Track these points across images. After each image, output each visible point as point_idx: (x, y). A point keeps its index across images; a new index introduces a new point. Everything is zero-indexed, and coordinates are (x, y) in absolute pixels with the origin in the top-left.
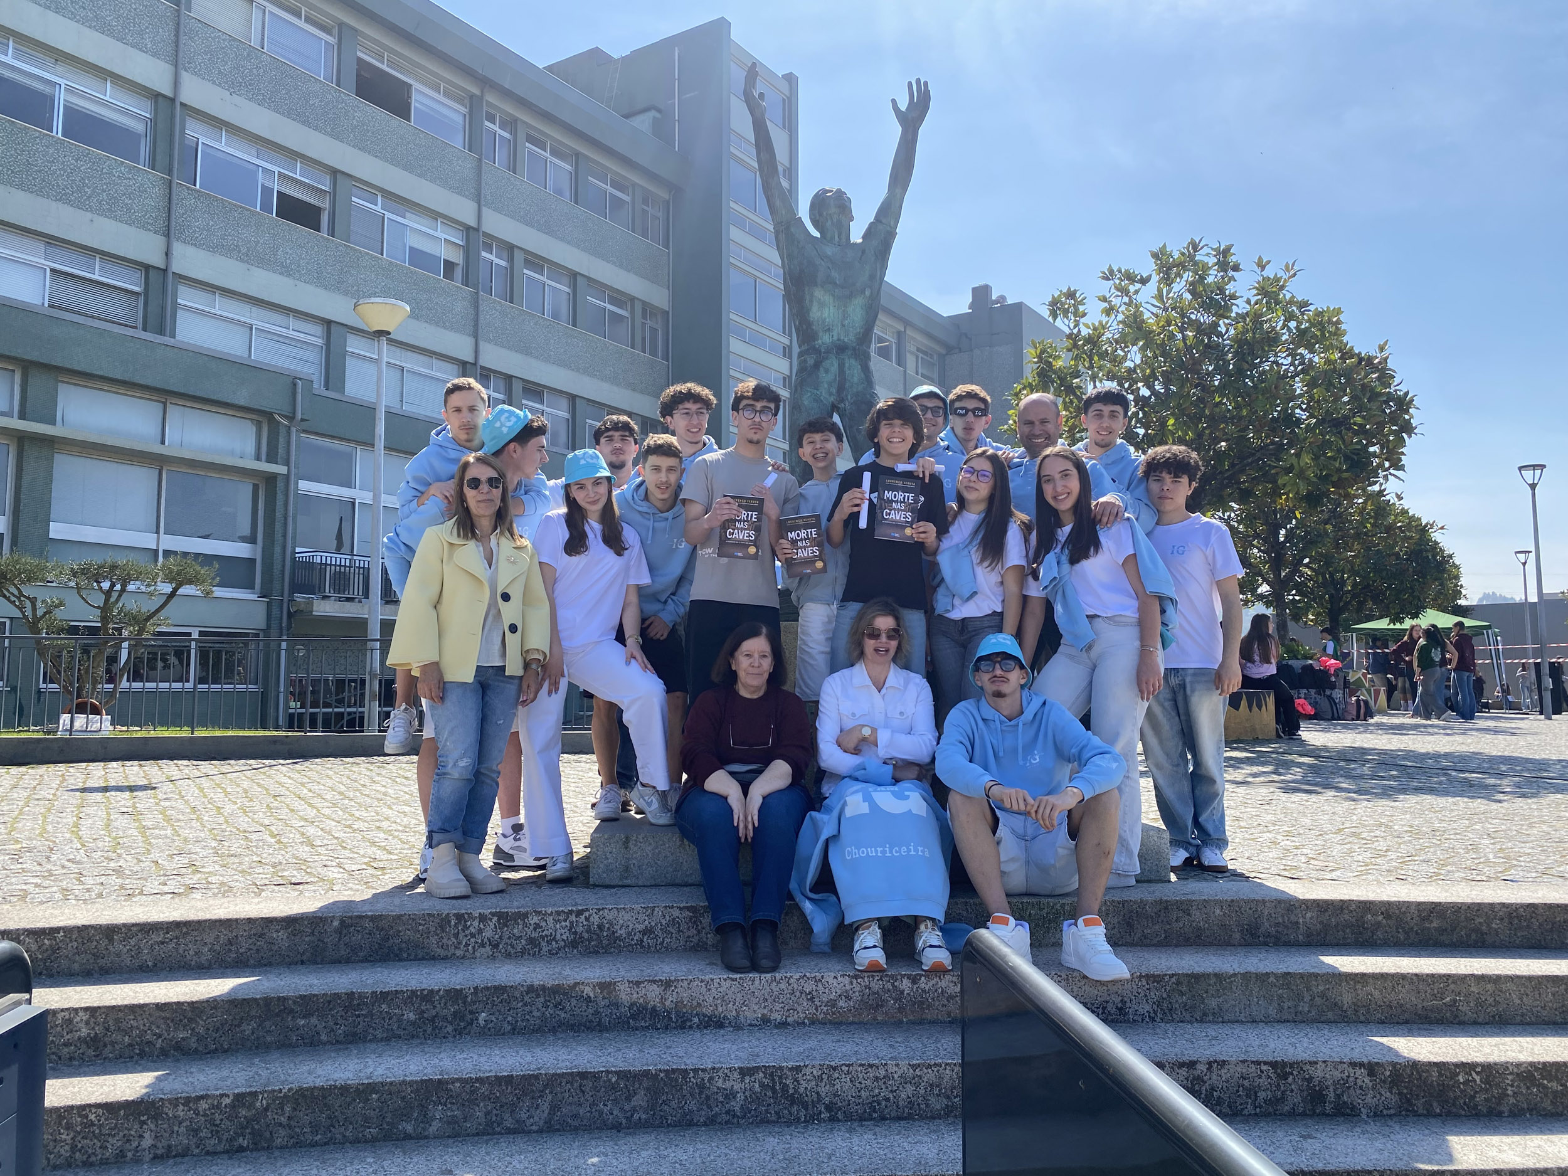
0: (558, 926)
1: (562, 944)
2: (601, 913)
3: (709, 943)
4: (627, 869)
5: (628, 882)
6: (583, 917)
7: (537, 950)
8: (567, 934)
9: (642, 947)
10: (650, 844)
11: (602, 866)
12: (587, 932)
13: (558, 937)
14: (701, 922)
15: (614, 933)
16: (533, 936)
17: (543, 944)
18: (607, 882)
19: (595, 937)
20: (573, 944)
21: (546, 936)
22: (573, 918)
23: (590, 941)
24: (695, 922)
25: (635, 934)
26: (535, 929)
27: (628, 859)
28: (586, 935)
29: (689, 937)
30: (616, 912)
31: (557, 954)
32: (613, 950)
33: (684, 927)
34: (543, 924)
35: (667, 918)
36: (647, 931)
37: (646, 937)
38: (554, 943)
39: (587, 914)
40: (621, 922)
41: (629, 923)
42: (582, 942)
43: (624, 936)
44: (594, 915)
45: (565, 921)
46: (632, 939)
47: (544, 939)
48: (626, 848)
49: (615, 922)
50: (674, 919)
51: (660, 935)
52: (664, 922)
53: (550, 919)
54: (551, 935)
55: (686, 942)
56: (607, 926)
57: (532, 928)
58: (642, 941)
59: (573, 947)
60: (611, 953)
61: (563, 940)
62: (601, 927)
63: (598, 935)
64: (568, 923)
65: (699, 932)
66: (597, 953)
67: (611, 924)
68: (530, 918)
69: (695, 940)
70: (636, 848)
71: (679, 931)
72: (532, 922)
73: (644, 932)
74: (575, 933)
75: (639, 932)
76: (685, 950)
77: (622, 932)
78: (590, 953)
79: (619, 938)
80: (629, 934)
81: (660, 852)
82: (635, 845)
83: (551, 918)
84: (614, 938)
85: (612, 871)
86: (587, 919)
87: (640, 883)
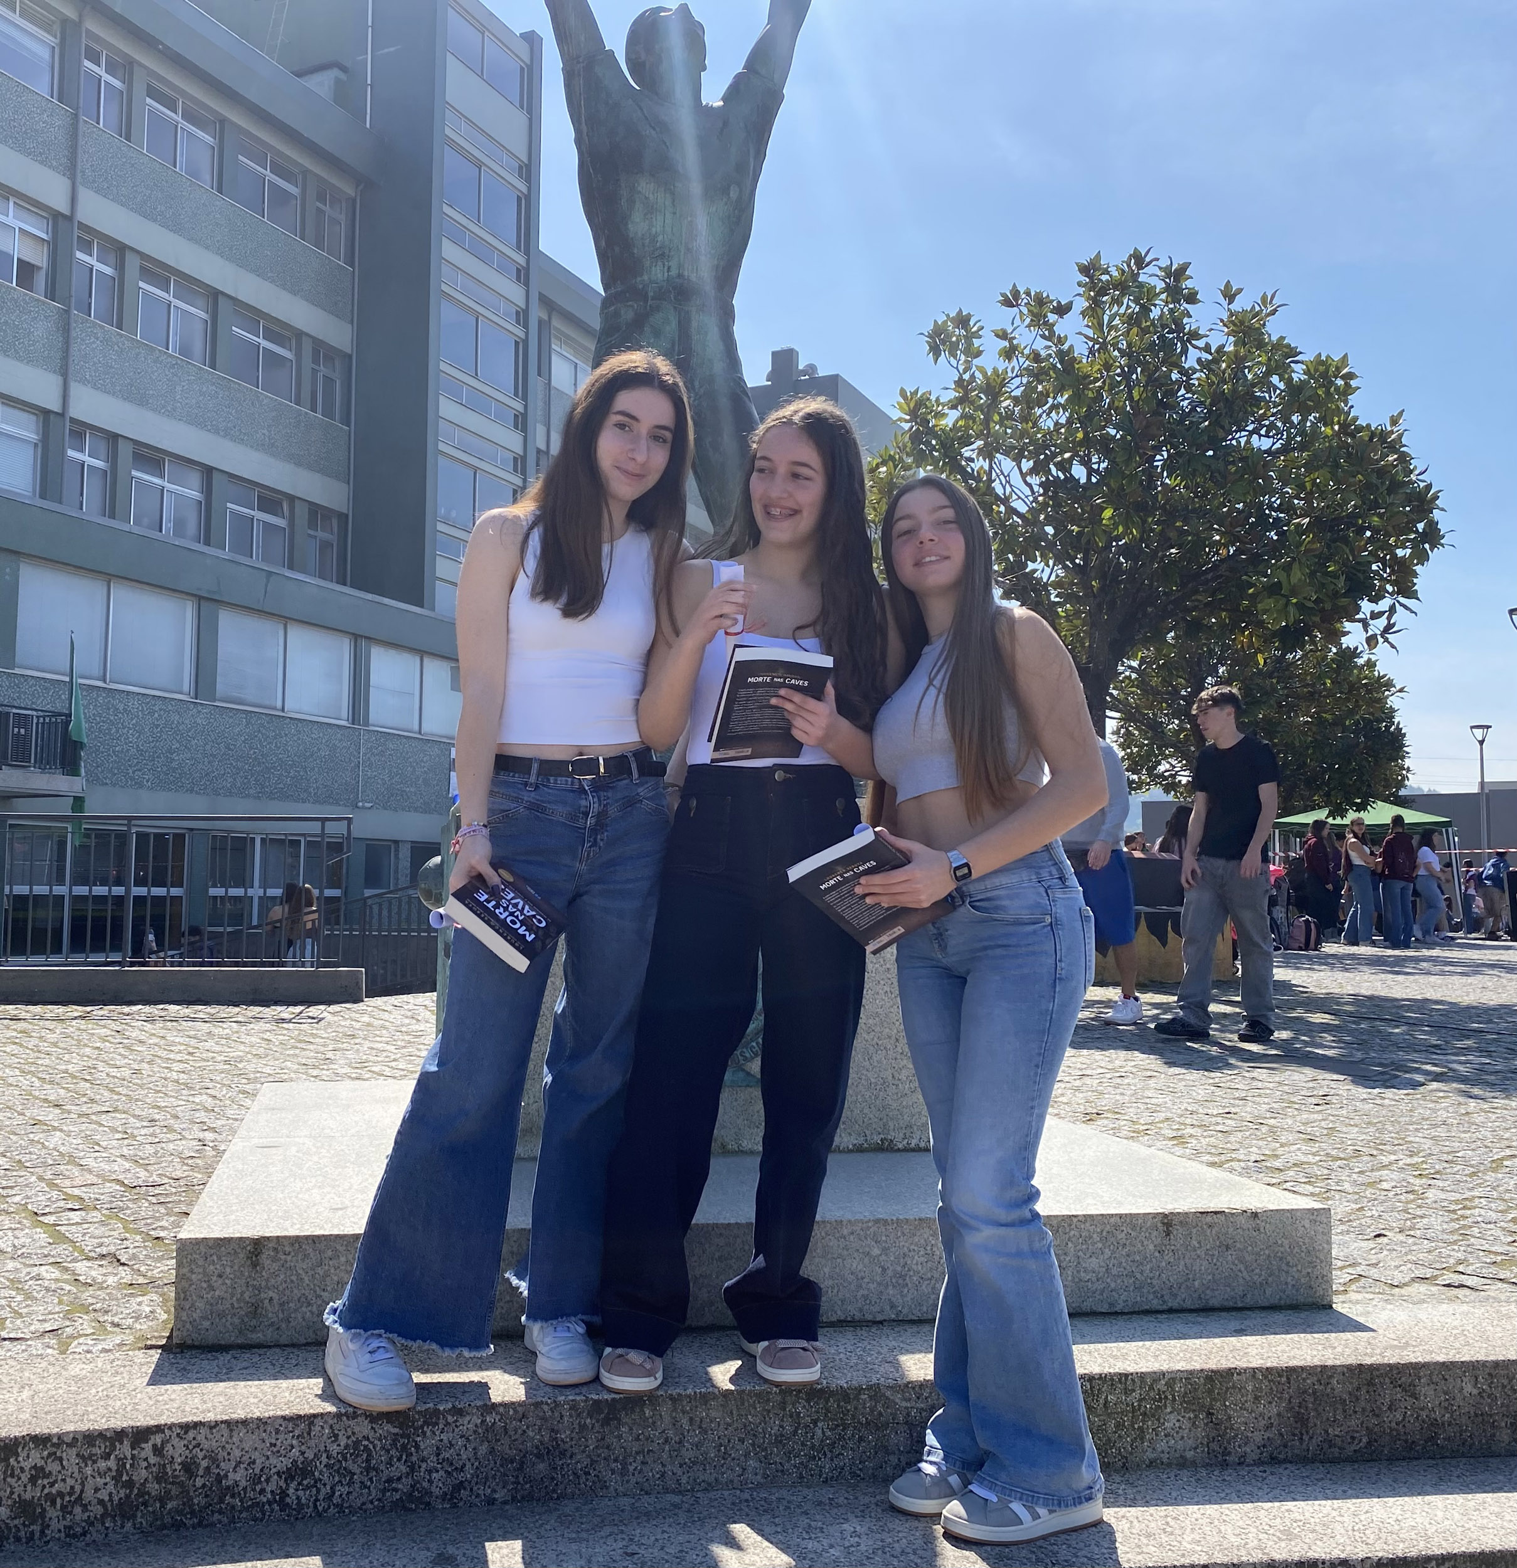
0: (88, 1471)
1: (99, 1510)
2: (191, 1434)
3: (436, 1491)
4: (255, 1310)
5: (257, 1337)
6: (148, 1447)
7: (36, 1528)
8: (111, 1487)
9: (283, 1506)
10: (306, 1256)
11: (200, 1304)
12: (158, 1479)
13: (89, 1494)
14: (417, 1447)
15: (219, 1479)
16: (27, 1496)
17: (52, 1513)
18: (211, 1339)
19: (175, 1491)
20: (124, 1510)
21: (61, 1494)
22: (125, 1449)
23: (162, 1500)
24: (404, 1447)
25: (268, 1480)
26: (33, 1480)
27: (259, 1289)
28: (154, 1488)
29: (389, 1480)
30: (226, 1432)
31: (84, 1534)
32: (216, 1516)
33: (379, 1458)
34: (53, 1467)
35: (343, 1441)
36: (298, 1472)
37: (293, 1485)
38: (78, 1510)
39: (158, 1439)
40: (237, 1453)
41: (255, 1455)
42: (145, 1504)
43: (243, 1483)
44: (175, 1441)
45: (107, 1456)
46: (262, 1491)
47: (53, 1503)
48: (255, 1265)
49: (222, 1454)
50: (357, 1443)
51: (325, 1478)
52: (334, 1449)
53: (70, 1456)
54: (70, 1494)
55: (384, 1491)
56: (204, 1464)
57: (25, 1478)
58: (284, 1493)
59: (123, 1516)
60: (213, 1525)
61: (101, 1502)
62: (189, 1467)
63: (181, 1484)
64: (112, 1463)
65: (412, 1468)
66: (178, 1526)
67: (214, 1460)
68: (23, 1455)
69: (403, 1486)
70: (275, 1266)
71: (368, 1469)
72: (27, 1465)
73: (289, 1475)
74: (130, 1484)
75: (278, 1473)
76: (381, 1509)
77: (239, 1477)
78: (164, 1527)
79: (231, 1490)
80: (255, 1480)
81: (327, 1275)
82: (274, 1260)
83: (74, 1451)
84: (220, 1488)
85: (221, 1315)
86: (158, 1451)
87: (284, 1340)
